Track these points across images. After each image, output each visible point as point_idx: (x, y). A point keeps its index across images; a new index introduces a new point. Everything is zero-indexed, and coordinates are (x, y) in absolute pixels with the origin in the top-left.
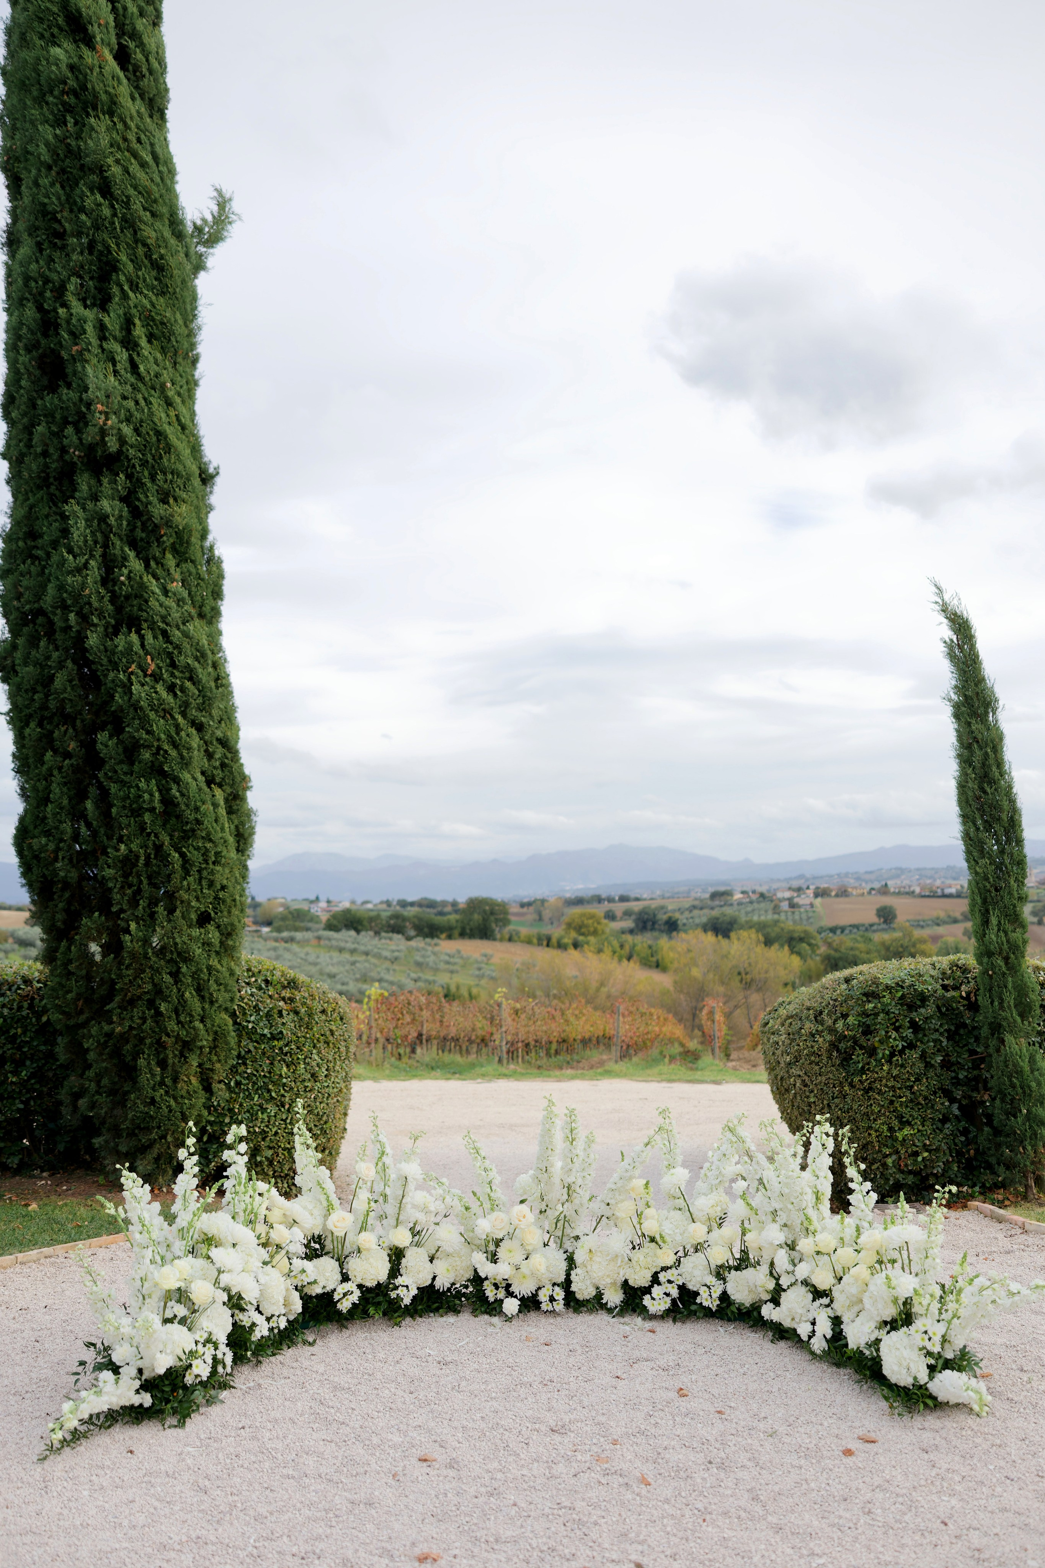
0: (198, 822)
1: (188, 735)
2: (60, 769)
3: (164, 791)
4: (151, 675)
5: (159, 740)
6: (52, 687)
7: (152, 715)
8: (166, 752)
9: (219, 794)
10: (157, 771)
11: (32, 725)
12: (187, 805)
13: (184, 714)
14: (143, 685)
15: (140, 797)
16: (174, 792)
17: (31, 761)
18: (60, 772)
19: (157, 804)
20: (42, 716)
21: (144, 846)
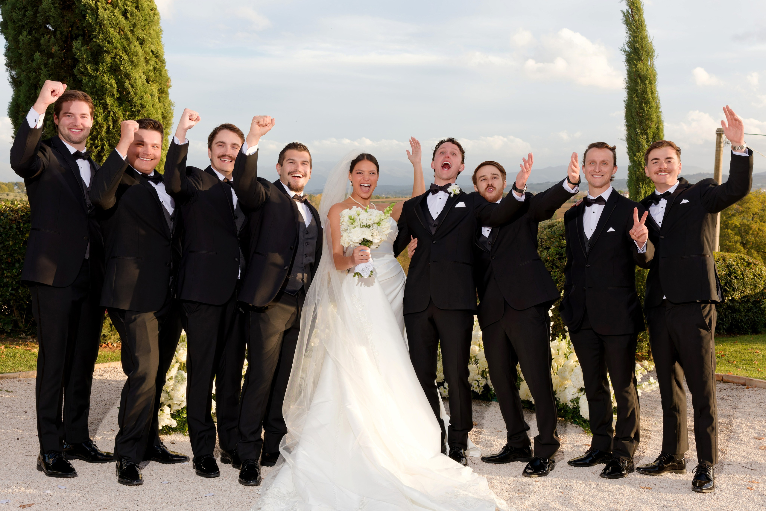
0: (143, 106)
1: (135, 47)
2: (46, 65)
3: (120, 84)
4: (110, 4)
5: (116, 48)
6: (40, 7)
7: (112, 31)
8: (121, 57)
9: (154, 88)
10: (114, 70)
11: (25, 33)
12: (136, 94)
13: (132, 31)
14: (105, 10)
15: (103, 86)
16: (127, 84)
17: (24, 58)
18: (45, 68)
19: (115, 93)
20: (31, 28)
21: (106, 120)
